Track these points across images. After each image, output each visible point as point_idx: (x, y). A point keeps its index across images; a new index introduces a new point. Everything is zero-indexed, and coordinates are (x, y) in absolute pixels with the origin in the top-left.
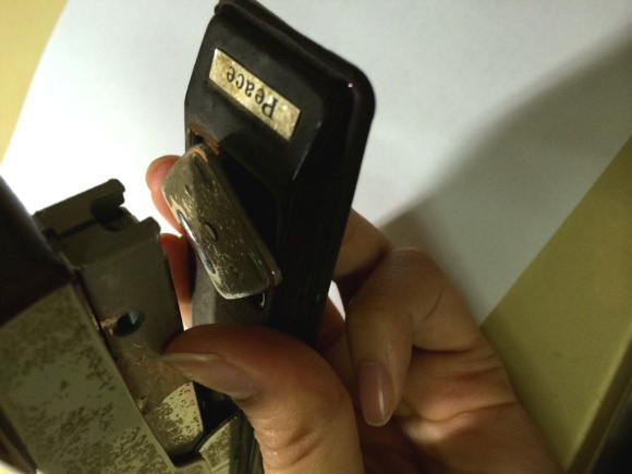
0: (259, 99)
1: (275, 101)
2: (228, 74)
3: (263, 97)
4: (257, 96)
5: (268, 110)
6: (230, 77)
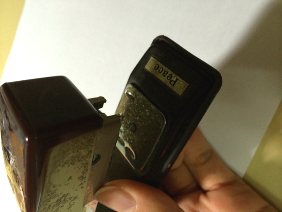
1: (177, 79)
4: (168, 77)
5: (172, 83)
6: (156, 68)
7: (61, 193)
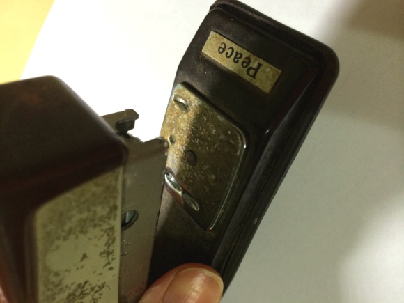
0: (245, 65)
1: (260, 65)
2: (220, 48)
3: (248, 63)
4: (243, 62)
5: (252, 72)
6: (221, 50)
7: (73, 284)
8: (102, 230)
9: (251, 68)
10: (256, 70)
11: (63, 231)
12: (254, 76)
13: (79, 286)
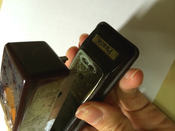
0: (107, 49)
6: (99, 42)
7: (36, 115)
8: (52, 97)
9: (109, 50)
10: (111, 51)
11: (42, 95)
12: (109, 53)
13: (38, 116)
